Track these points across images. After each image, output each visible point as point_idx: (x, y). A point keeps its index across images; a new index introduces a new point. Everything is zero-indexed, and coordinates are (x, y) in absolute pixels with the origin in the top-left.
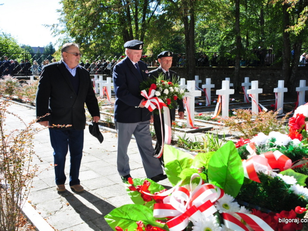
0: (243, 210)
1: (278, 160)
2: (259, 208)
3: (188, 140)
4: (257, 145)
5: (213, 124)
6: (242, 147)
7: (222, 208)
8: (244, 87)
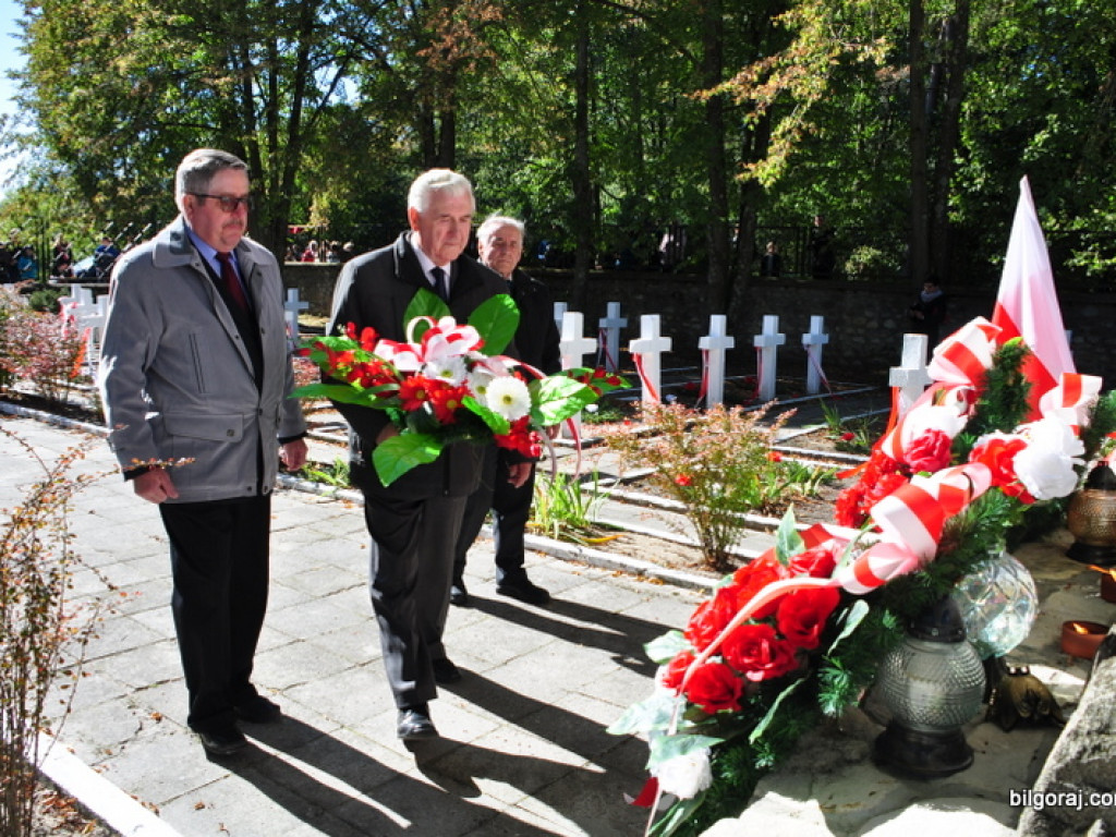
8: (606, 329)
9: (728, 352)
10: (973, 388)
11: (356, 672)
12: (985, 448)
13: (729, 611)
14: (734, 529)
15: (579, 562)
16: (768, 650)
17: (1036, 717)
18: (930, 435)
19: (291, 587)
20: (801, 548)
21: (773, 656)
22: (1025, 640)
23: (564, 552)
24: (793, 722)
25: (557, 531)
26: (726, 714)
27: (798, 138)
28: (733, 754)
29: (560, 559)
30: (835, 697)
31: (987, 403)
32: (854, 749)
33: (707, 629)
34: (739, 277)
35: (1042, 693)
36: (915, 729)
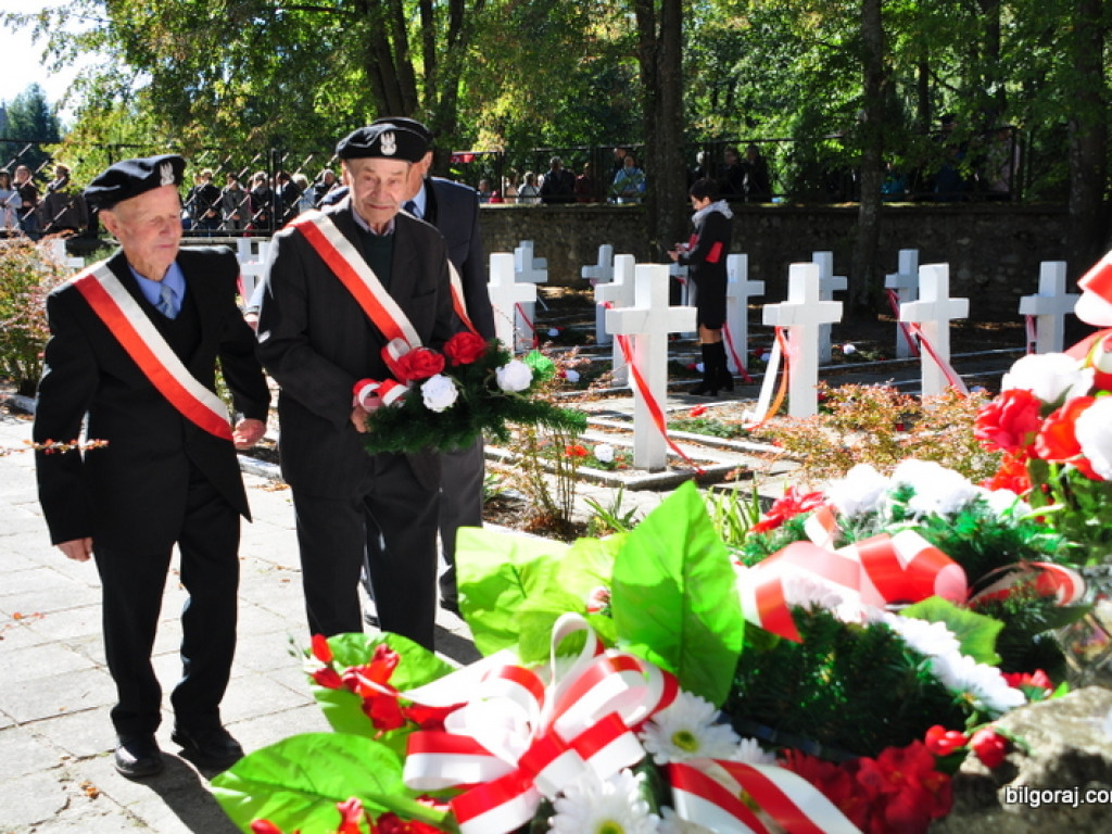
0: (748, 752)
1: (911, 567)
2: (817, 750)
3: (632, 520)
4: (845, 516)
5: (750, 452)
6: (789, 524)
7: (670, 747)
8: (896, 290)
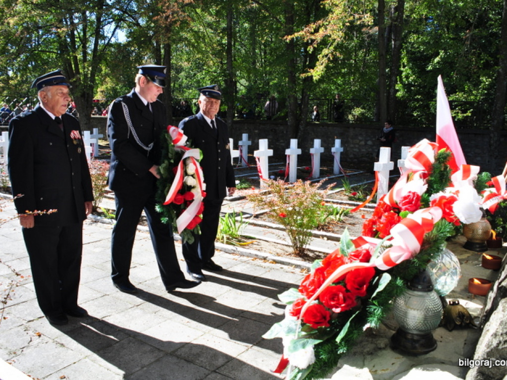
8: (241, 146)
9: (298, 156)
10: (426, 172)
11: (135, 309)
12: (438, 200)
13: (322, 279)
14: (307, 237)
15: (236, 254)
16: (342, 298)
17: (463, 324)
18: (411, 194)
19: (101, 269)
20: (353, 248)
21: (345, 300)
22: (455, 288)
23: (229, 250)
24: (355, 331)
25: (225, 240)
26: (321, 328)
27: (331, 59)
28: (327, 347)
29: (226, 252)
30: (375, 319)
31: (433, 179)
32: (382, 343)
33: (312, 288)
34: (302, 122)
35: (466, 313)
36: (411, 332)
